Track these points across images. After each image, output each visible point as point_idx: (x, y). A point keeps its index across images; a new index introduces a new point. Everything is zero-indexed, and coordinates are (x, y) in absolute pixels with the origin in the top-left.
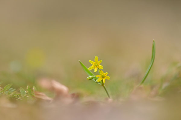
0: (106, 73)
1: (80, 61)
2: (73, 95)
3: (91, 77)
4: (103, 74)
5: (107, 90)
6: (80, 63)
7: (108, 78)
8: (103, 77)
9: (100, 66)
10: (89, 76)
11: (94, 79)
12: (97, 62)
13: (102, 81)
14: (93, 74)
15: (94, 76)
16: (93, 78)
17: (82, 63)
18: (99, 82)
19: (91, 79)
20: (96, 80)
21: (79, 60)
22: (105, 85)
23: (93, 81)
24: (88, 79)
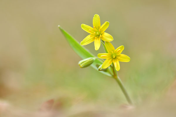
0: (120, 49)
1: (61, 28)
2: (51, 102)
3: (87, 60)
4: (113, 51)
5: (125, 87)
6: (62, 30)
7: (126, 59)
8: (114, 58)
9: (106, 34)
10: (82, 59)
11: (93, 66)
12: (99, 27)
13: (113, 67)
14: (92, 54)
15: (94, 58)
16: (91, 62)
17: (65, 31)
18: (106, 70)
19: (88, 65)
20: (98, 66)
21: (59, 26)
22: (118, 78)
23: (92, 68)
24: (81, 66)
